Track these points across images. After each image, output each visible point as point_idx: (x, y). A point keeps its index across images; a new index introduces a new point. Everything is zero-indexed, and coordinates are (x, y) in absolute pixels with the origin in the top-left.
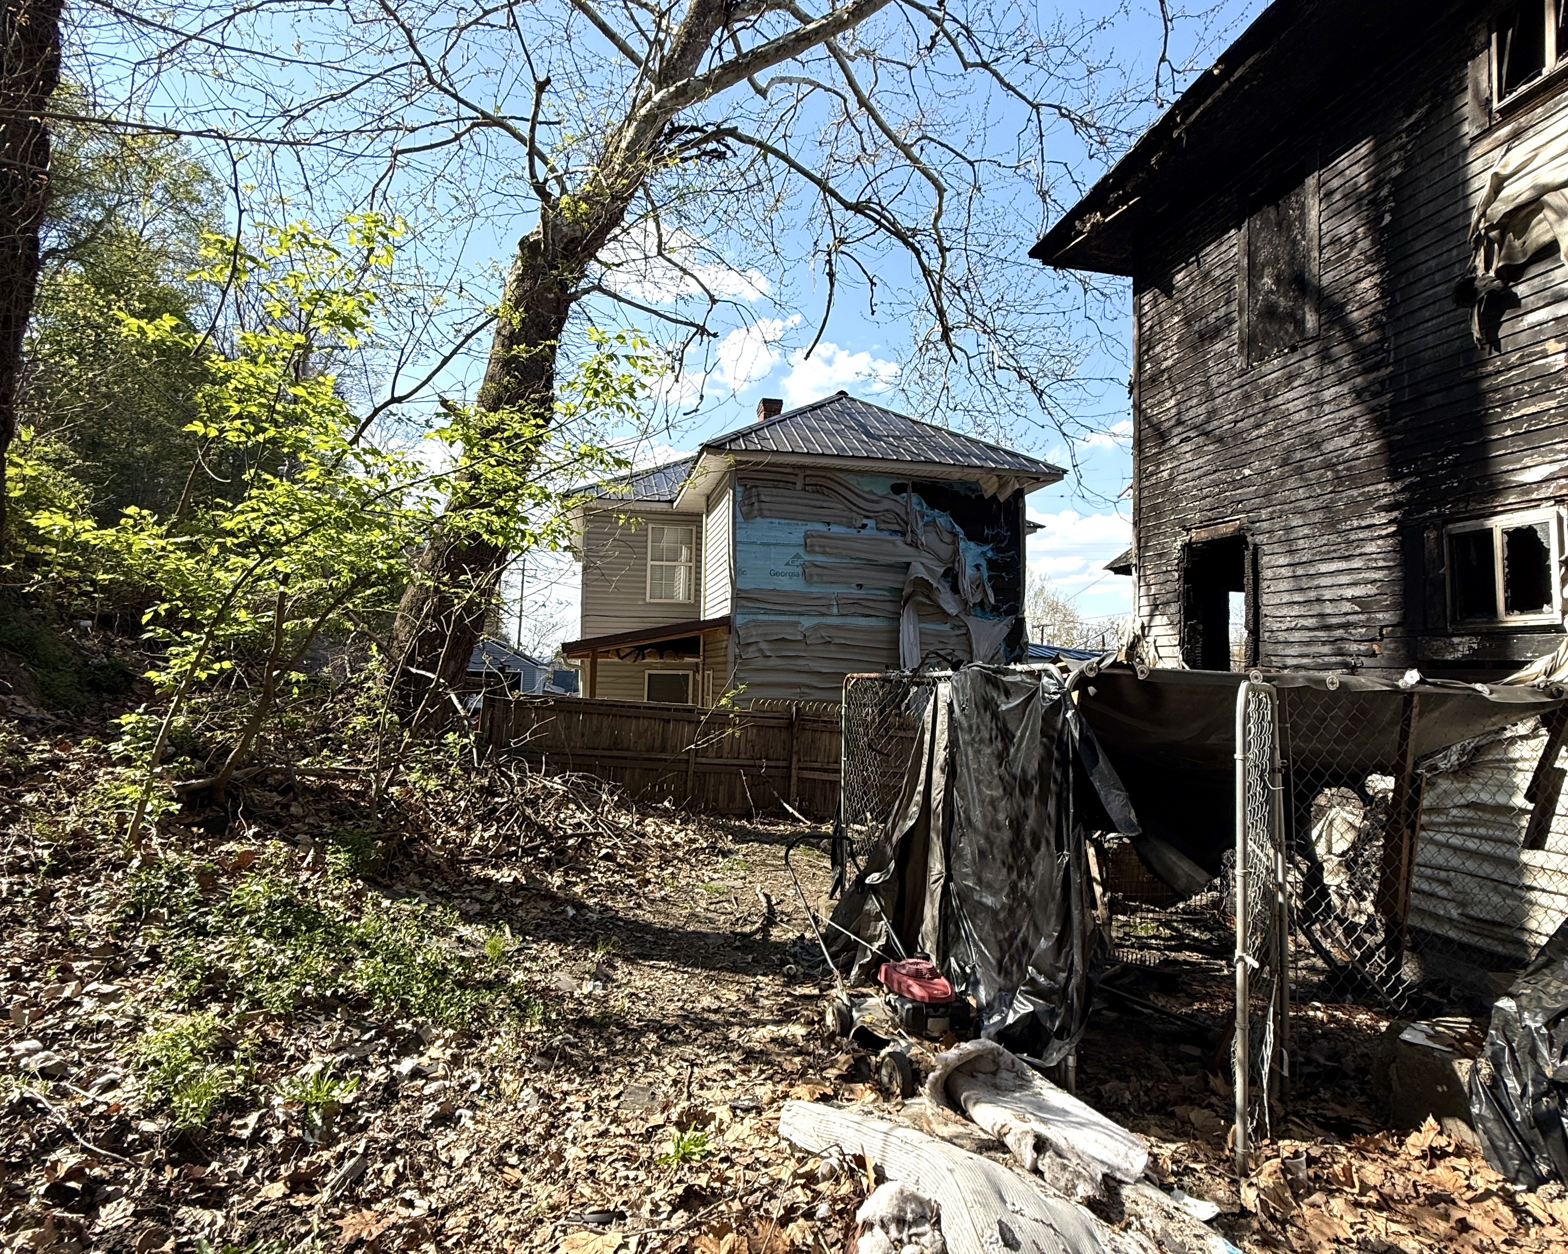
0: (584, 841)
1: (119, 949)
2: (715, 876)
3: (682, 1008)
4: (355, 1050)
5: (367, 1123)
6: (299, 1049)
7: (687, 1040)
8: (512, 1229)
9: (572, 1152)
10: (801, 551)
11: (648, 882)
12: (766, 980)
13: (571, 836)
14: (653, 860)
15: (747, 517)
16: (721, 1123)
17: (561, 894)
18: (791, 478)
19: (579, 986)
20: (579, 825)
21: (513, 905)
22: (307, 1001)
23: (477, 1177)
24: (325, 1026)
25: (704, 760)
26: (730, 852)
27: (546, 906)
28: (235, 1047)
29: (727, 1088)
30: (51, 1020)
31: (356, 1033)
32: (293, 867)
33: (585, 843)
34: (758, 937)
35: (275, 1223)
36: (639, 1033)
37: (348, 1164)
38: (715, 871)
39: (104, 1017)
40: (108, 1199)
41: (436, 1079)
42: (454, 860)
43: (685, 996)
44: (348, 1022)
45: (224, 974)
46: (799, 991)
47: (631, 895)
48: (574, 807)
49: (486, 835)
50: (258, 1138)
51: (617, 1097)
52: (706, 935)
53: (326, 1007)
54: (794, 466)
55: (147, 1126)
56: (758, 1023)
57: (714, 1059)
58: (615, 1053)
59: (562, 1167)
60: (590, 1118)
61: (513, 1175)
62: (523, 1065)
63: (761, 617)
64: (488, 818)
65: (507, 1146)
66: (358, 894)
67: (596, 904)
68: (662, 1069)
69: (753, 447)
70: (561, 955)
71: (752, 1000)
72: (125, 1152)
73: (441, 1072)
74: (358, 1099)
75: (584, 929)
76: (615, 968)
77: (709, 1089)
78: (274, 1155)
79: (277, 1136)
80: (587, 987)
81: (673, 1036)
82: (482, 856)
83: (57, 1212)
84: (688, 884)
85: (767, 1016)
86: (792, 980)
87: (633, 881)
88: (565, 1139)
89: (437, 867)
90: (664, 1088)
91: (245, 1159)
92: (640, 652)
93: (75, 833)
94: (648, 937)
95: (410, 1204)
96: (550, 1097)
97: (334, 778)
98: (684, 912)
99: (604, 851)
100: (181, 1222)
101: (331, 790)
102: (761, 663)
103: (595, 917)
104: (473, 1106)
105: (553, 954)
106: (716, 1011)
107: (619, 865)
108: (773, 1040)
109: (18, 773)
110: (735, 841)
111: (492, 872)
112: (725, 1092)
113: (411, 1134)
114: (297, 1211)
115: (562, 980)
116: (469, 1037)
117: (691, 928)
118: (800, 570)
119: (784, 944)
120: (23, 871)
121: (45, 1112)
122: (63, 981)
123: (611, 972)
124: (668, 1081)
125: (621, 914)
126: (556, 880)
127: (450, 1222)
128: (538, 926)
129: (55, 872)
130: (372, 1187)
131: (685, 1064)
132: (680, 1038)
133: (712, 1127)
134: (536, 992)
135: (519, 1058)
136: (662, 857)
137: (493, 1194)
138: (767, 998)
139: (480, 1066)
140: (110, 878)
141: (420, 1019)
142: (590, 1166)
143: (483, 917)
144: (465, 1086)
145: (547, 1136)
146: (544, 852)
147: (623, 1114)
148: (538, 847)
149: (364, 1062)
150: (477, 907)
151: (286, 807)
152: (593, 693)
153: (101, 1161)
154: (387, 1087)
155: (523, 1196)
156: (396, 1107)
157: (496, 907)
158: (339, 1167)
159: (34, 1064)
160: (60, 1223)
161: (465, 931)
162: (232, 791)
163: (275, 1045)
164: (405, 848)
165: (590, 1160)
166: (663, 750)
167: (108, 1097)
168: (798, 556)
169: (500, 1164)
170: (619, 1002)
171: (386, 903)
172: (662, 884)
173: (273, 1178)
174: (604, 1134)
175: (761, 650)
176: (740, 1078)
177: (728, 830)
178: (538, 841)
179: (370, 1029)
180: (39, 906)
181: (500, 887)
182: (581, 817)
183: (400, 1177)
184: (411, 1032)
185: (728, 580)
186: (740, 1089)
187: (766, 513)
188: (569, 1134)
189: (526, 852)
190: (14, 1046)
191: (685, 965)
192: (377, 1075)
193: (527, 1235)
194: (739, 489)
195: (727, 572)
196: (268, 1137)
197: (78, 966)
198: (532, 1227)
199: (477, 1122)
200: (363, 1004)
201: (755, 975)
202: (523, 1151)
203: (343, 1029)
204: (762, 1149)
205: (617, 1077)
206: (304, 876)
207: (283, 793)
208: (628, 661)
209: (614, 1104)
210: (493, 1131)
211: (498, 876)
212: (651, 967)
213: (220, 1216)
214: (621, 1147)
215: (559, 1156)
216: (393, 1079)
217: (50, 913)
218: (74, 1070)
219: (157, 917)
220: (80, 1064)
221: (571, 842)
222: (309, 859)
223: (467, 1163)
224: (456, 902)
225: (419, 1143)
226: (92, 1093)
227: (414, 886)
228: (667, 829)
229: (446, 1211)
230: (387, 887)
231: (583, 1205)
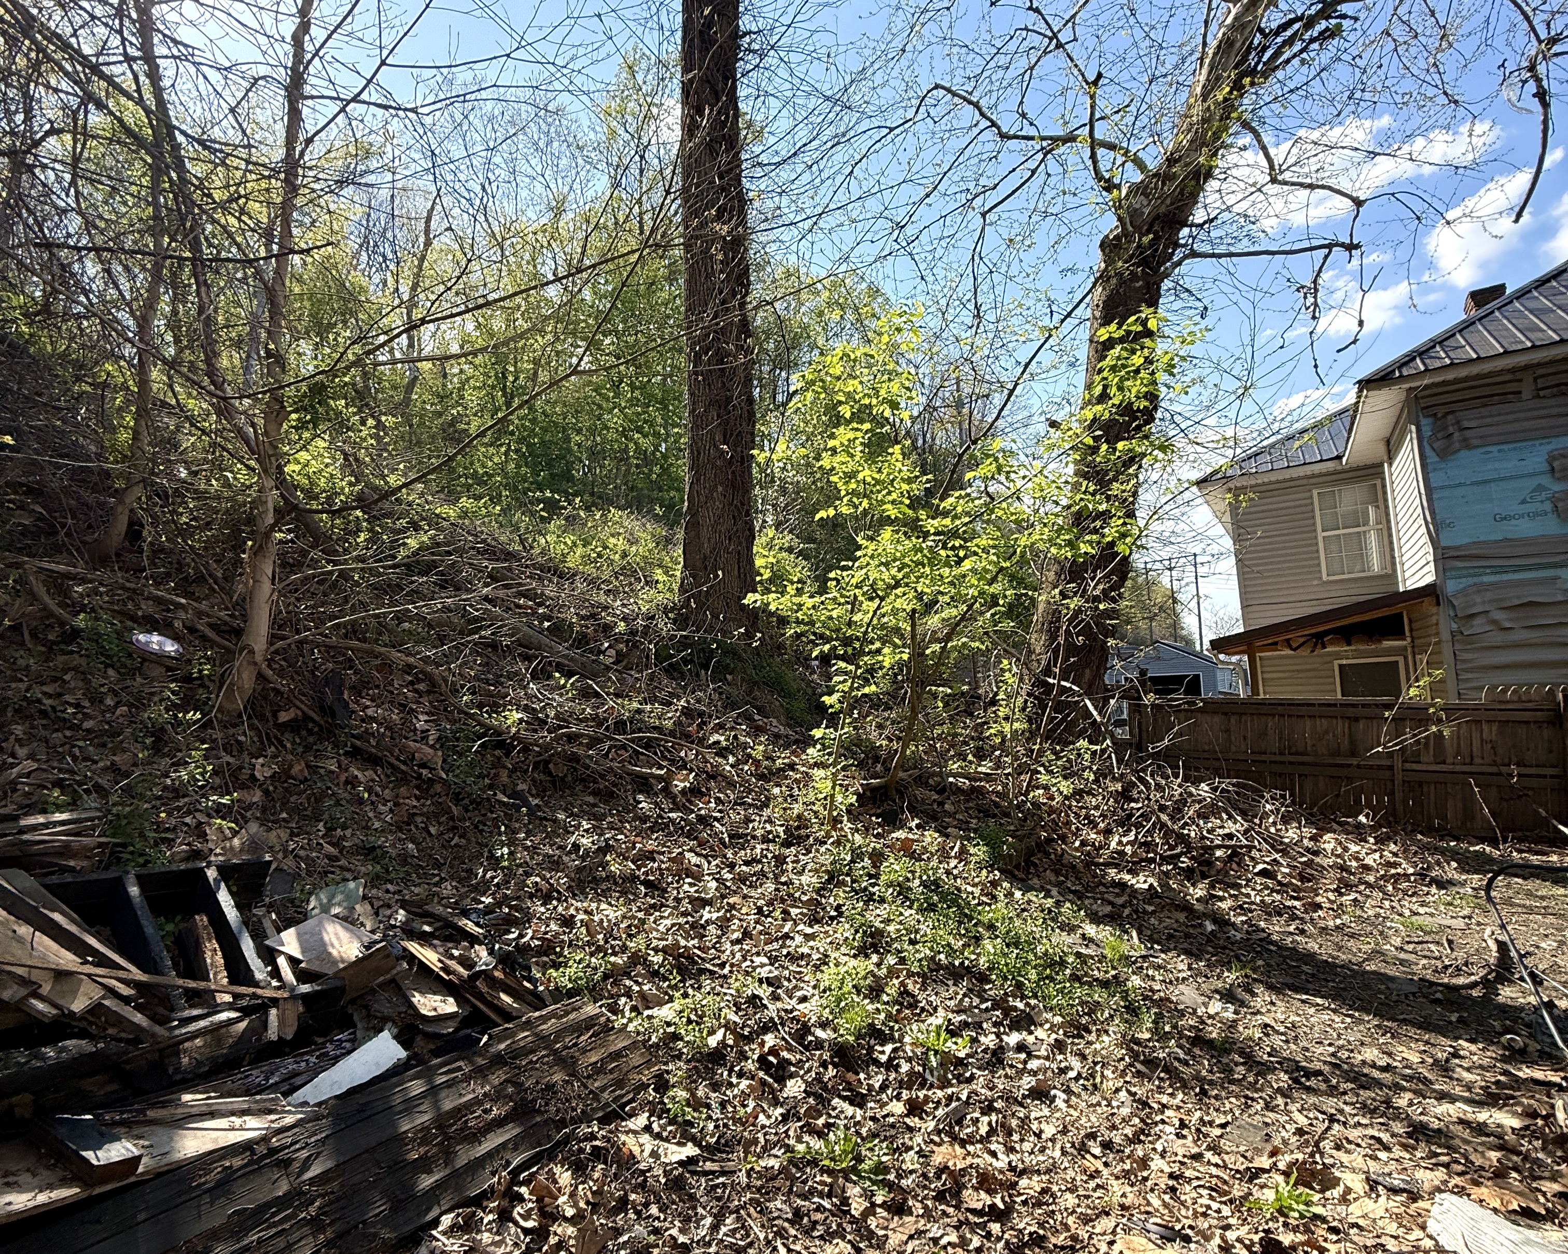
0: (1235, 854)
1: (820, 903)
2: (1422, 910)
3: (1333, 1055)
4: (974, 1015)
5: (972, 1077)
6: (930, 1003)
7: (1333, 1091)
8: (1079, 1210)
9: (1157, 1163)
10: (1546, 481)
11: (1319, 906)
12: (1473, 1048)
13: (1219, 847)
14: (1330, 881)
15: (1444, 454)
16: (1348, 1190)
17: (1198, 907)
18: (1513, 387)
19: (1205, 1005)
20: (1230, 836)
21: (1145, 912)
22: (939, 966)
23: (1057, 1154)
24: (952, 989)
25: (1415, 766)
26: (1451, 883)
27: (1182, 917)
28: (883, 991)
29: (1375, 1158)
30: (775, 945)
31: (976, 1001)
32: (944, 856)
33: (1235, 855)
34: (1475, 993)
35: (893, 1132)
36: (1264, 1069)
37: (954, 1104)
38: (1423, 904)
39: (805, 950)
40: (792, 1076)
41: (1038, 1057)
42: (1090, 863)
43: (1341, 1042)
44: (969, 990)
45: (880, 933)
46: (1525, 1072)
47: (1293, 917)
48: (1225, 816)
49: (1125, 840)
50: (891, 1065)
51: (1223, 1126)
52: (1392, 979)
53: (956, 974)
54: (1513, 370)
55: (820, 1033)
56: (1442, 1096)
57: (1364, 1121)
58: (1232, 1082)
59: (1145, 1174)
60: (1184, 1137)
61: (1093, 1164)
62: (1127, 1067)
63: (1486, 579)
64: (1126, 822)
65: (1092, 1136)
66: (994, 884)
67: (1243, 923)
68: (1288, 1113)
69: (1438, 364)
70: (1190, 969)
71: (1444, 1068)
72: (807, 1048)
73: (1043, 1053)
74: (968, 1056)
75: (1224, 948)
76: (1253, 994)
77: (1348, 1152)
78: (901, 1081)
79: (905, 1067)
80: (1215, 1006)
81: (1312, 1083)
82: (1118, 860)
83: (761, 1074)
84: (1377, 916)
85: (1458, 1091)
86: (1518, 1055)
87: (1297, 903)
88: (1154, 1149)
89: (1074, 867)
90: (1284, 1133)
91: (880, 1078)
92: (1318, 640)
93: (799, 817)
94: (1305, 968)
95: (994, 1154)
96: (1145, 1104)
97: (981, 780)
98: (1365, 948)
99: (1260, 867)
100: (834, 1109)
101: (980, 791)
102: (1498, 638)
103: (1239, 936)
104: (1068, 1091)
105: (1181, 966)
106: (1387, 1069)
107: (1280, 883)
108: (1461, 1121)
109: (771, 773)
110: (1462, 869)
111: (1128, 877)
112: (1371, 1163)
113: (1009, 1098)
114: (910, 1129)
115: (1186, 995)
116: (1077, 1028)
117: (1371, 967)
118: (1548, 506)
119: (1521, 1009)
120: (769, 841)
121: (765, 1007)
122: (784, 920)
123: (1247, 997)
124: (1291, 1128)
125: (1275, 937)
126: (1199, 892)
127: (1023, 1182)
128: (1170, 937)
129: (787, 844)
130: (969, 1130)
131: (1320, 1116)
132: (1323, 1086)
133: (1336, 1192)
134: (1152, 1000)
135: (1122, 1059)
136: (1340, 880)
137: (1071, 1173)
138: (1468, 1070)
139: (1083, 1057)
140: (817, 851)
141: (1033, 1002)
142: (1171, 1183)
143: (1113, 919)
144: (1063, 1071)
145: (1135, 1140)
146: (1185, 862)
147: (1225, 1144)
148: (1179, 856)
149: (978, 1026)
150: (1109, 909)
151: (941, 804)
152: (1255, 691)
153: (790, 1049)
154: (994, 1053)
155: (1098, 1186)
156: (1001, 1072)
157: (1127, 912)
158: (947, 1105)
159: (764, 972)
160: (763, 1083)
161: (1090, 930)
162: (901, 789)
163: (913, 996)
164: (1043, 847)
165: (1171, 1176)
166: (1353, 754)
167: (801, 1007)
168: (1540, 488)
169: (1082, 1149)
170: (1250, 1030)
171: (1018, 894)
172: (1339, 910)
173: (898, 1097)
174: (1197, 1157)
175: (1494, 622)
176: (1397, 1152)
177: (1454, 855)
178: (1178, 850)
179: (987, 1000)
180: (776, 866)
181: (1134, 892)
182: (1231, 827)
183: (992, 1132)
184: (1023, 1011)
185: (1425, 538)
186: (1393, 1166)
187: (1475, 442)
188: (1159, 1146)
189: (1165, 860)
190: (755, 958)
191: (1350, 1008)
192: (989, 1040)
193: (1092, 1220)
194: (1424, 421)
195: (1423, 529)
196: (898, 1065)
197: (794, 911)
198: (1098, 1216)
199: (1069, 1106)
200: (983, 978)
201: (1457, 1038)
202: (1107, 1145)
203: (965, 995)
204: (1396, 1238)
205: (1228, 1106)
206: (953, 862)
207: (938, 793)
208: (1304, 652)
209: (1218, 1132)
210: (1084, 1119)
211: (1134, 881)
212: (1303, 1001)
213: (859, 1112)
214: (1211, 1176)
215: (1144, 1163)
216: (1001, 1048)
217: (783, 872)
218: (786, 983)
219: (844, 883)
220: (789, 980)
221: (1219, 853)
222: (956, 849)
223: (1053, 1140)
224: (1087, 902)
225: (1015, 1108)
226: (794, 1002)
227: (1050, 883)
228: (1354, 848)
229: (1023, 1172)
230: (1022, 880)
231: (1148, 1213)
